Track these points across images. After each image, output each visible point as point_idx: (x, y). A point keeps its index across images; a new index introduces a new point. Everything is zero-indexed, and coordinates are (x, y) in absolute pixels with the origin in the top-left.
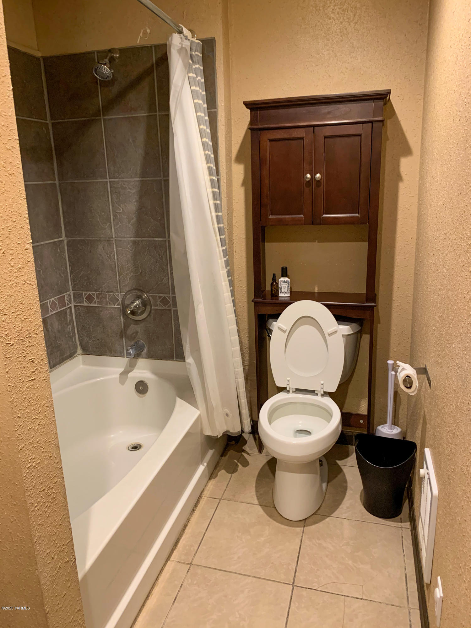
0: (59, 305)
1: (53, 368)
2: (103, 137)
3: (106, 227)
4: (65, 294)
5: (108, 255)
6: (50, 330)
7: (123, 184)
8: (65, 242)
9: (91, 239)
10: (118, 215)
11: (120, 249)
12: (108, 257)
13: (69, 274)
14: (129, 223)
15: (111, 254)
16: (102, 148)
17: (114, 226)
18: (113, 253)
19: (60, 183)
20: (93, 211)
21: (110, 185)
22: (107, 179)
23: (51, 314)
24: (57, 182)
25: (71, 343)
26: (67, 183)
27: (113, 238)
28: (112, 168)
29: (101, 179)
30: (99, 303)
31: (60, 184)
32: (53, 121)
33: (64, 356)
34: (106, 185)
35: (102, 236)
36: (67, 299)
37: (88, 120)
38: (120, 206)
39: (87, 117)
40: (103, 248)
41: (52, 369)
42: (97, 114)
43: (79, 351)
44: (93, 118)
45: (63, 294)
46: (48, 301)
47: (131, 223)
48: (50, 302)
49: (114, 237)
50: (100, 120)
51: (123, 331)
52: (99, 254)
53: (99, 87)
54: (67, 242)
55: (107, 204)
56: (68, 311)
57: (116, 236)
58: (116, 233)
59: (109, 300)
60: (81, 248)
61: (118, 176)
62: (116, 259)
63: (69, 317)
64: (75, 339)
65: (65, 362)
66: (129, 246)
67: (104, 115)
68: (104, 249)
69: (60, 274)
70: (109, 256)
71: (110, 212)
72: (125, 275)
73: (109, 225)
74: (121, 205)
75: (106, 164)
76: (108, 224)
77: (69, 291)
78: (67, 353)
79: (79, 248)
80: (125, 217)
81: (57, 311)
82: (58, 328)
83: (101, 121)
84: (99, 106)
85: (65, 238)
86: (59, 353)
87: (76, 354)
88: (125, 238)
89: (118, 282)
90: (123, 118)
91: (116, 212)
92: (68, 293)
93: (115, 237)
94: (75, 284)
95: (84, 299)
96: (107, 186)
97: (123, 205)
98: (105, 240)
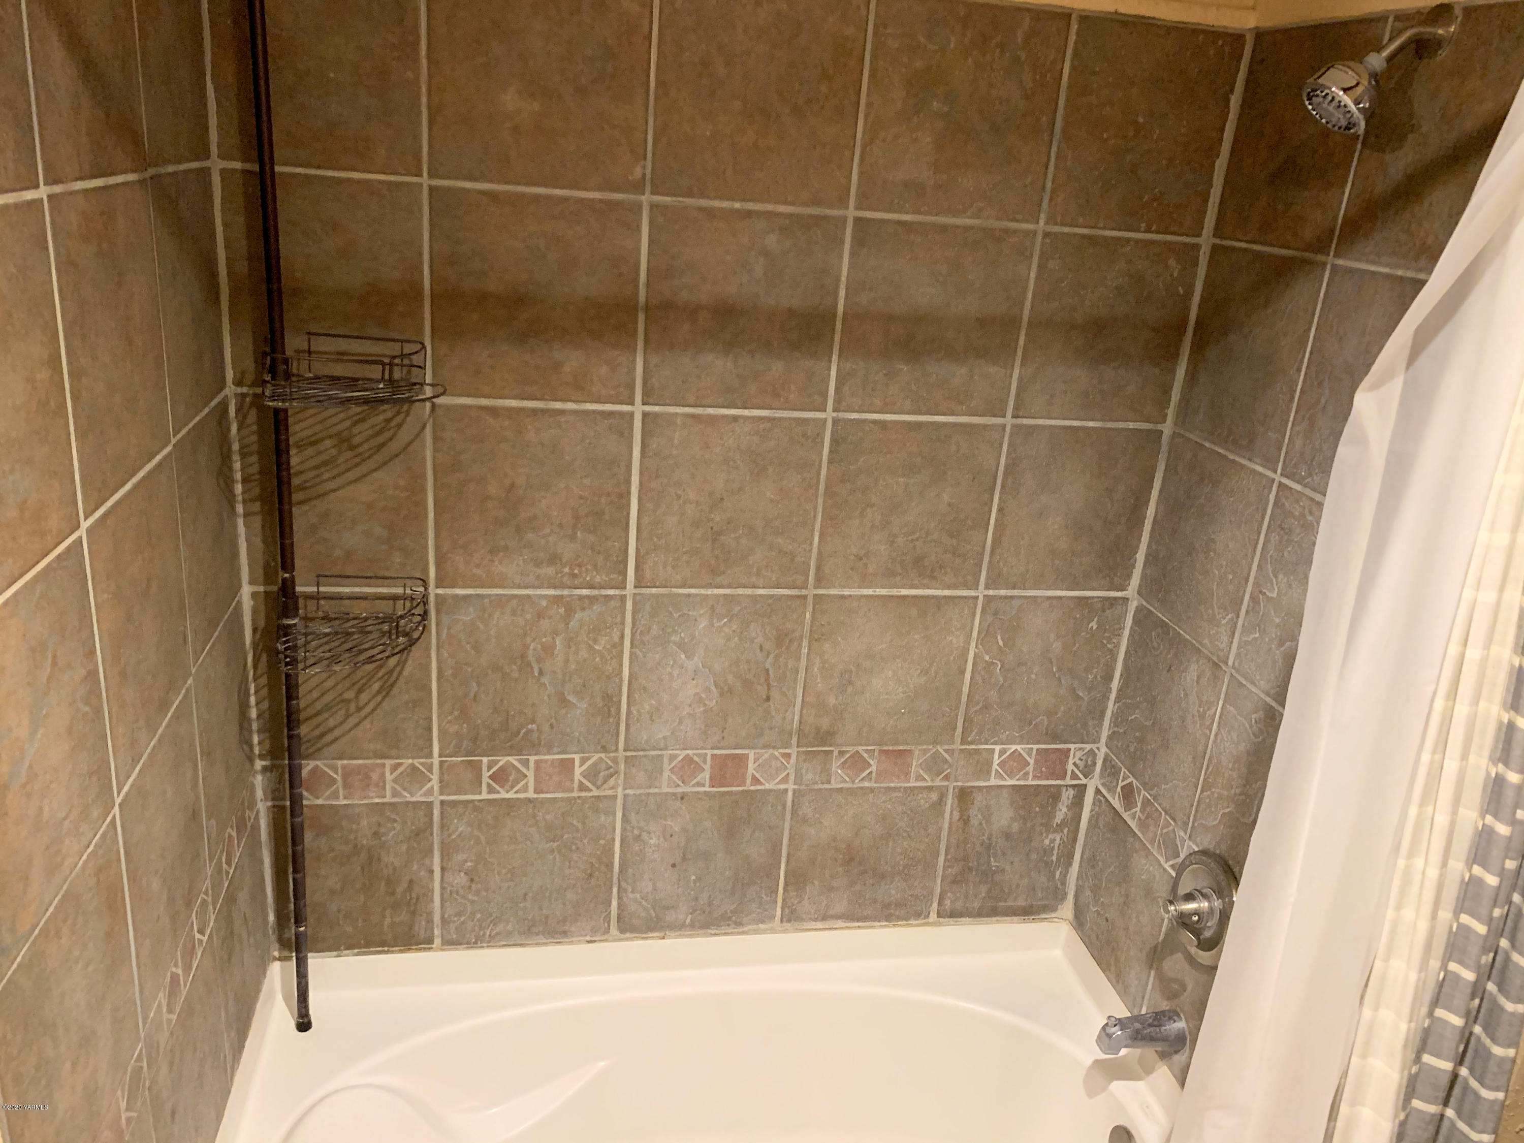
0: (1034, 770)
1: (947, 919)
2: (1309, 329)
3: (1224, 622)
4: (1072, 746)
5: (1200, 707)
6: (974, 822)
7: (1307, 510)
8: (1133, 606)
9: (1182, 632)
10: (1262, 604)
11: (1232, 708)
12: (1199, 711)
13: (1113, 696)
14: (1278, 648)
15: (1209, 709)
16: (1295, 366)
17: (1245, 631)
18: (1213, 710)
19: (1174, 432)
20: (1212, 554)
21: (1276, 496)
22: (1275, 472)
23: (993, 781)
24: (1167, 429)
25: (1043, 879)
26: (1189, 440)
27: (1226, 663)
28: (1299, 443)
29: (1264, 467)
30: (1143, 825)
31: (1174, 435)
32: (1218, 241)
33: (1002, 904)
34: (1266, 491)
35: (1206, 641)
36: (1078, 762)
37: (1292, 259)
38: (1276, 577)
39: (1293, 249)
40: (1198, 677)
41: (941, 920)
42: (1321, 245)
43: (1067, 909)
44: (1307, 255)
45: (1065, 742)
46: (997, 748)
47: (1282, 649)
48: (1002, 752)
49: (1230, 663)
50: (1324, 264)
51: (1159, 946)
52: (1184, 690)
53: (1359, 146)
54: (1137, 607)
55: (1249, 555)
56: (1068, 796)
57: (1236, 664)
58: (1238, 655)
59: (1161, 835)
60: (1155, 644)
61: (1304, 478)
62: (1213, 733)
63: (1065, 810)
64: (1064, 875)
65: (998, 918)
66: (1254, 716)
67: (1337, 255)
68: (1198, 682)
69: (1073, 691)
70: (1201, 710)
71: (1247, 581)
72: (1216, 795)
73: (1233, 618)
74: (1281, 576)
75: (1290, 424)
76: (1230, 616)
77: (1094, 742)
78: (1016, 899)
79: (1152, 642)
80: (1277, 620)
81: (1022, 783)
82: (1009, 826)
83: (1324, 270)
84: (1335, 218)
85: (1136, 595)
86: (984, 889)
87: (1053, 915)
88: (1253, 683)
89: (1195, 804)
90: (1388, 276)
91: (1261, 592)
92: (1088, 747)
93: (1233, 667)
94: (1114, 732)
95: (1119, 789)
96: (1268, 496)
97: (1285, 580)
98: (1209, 659)
